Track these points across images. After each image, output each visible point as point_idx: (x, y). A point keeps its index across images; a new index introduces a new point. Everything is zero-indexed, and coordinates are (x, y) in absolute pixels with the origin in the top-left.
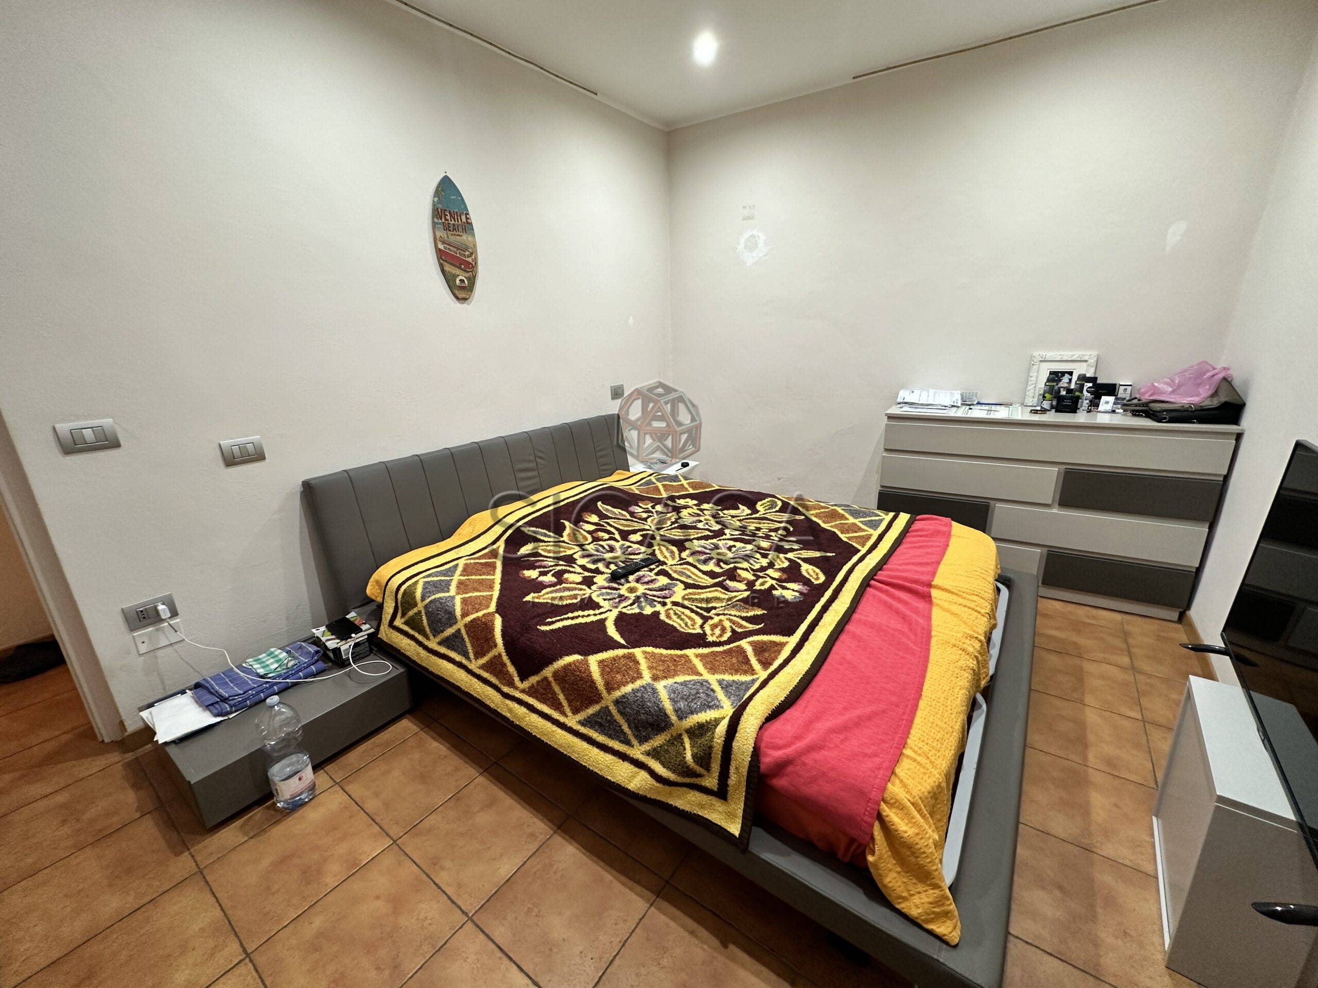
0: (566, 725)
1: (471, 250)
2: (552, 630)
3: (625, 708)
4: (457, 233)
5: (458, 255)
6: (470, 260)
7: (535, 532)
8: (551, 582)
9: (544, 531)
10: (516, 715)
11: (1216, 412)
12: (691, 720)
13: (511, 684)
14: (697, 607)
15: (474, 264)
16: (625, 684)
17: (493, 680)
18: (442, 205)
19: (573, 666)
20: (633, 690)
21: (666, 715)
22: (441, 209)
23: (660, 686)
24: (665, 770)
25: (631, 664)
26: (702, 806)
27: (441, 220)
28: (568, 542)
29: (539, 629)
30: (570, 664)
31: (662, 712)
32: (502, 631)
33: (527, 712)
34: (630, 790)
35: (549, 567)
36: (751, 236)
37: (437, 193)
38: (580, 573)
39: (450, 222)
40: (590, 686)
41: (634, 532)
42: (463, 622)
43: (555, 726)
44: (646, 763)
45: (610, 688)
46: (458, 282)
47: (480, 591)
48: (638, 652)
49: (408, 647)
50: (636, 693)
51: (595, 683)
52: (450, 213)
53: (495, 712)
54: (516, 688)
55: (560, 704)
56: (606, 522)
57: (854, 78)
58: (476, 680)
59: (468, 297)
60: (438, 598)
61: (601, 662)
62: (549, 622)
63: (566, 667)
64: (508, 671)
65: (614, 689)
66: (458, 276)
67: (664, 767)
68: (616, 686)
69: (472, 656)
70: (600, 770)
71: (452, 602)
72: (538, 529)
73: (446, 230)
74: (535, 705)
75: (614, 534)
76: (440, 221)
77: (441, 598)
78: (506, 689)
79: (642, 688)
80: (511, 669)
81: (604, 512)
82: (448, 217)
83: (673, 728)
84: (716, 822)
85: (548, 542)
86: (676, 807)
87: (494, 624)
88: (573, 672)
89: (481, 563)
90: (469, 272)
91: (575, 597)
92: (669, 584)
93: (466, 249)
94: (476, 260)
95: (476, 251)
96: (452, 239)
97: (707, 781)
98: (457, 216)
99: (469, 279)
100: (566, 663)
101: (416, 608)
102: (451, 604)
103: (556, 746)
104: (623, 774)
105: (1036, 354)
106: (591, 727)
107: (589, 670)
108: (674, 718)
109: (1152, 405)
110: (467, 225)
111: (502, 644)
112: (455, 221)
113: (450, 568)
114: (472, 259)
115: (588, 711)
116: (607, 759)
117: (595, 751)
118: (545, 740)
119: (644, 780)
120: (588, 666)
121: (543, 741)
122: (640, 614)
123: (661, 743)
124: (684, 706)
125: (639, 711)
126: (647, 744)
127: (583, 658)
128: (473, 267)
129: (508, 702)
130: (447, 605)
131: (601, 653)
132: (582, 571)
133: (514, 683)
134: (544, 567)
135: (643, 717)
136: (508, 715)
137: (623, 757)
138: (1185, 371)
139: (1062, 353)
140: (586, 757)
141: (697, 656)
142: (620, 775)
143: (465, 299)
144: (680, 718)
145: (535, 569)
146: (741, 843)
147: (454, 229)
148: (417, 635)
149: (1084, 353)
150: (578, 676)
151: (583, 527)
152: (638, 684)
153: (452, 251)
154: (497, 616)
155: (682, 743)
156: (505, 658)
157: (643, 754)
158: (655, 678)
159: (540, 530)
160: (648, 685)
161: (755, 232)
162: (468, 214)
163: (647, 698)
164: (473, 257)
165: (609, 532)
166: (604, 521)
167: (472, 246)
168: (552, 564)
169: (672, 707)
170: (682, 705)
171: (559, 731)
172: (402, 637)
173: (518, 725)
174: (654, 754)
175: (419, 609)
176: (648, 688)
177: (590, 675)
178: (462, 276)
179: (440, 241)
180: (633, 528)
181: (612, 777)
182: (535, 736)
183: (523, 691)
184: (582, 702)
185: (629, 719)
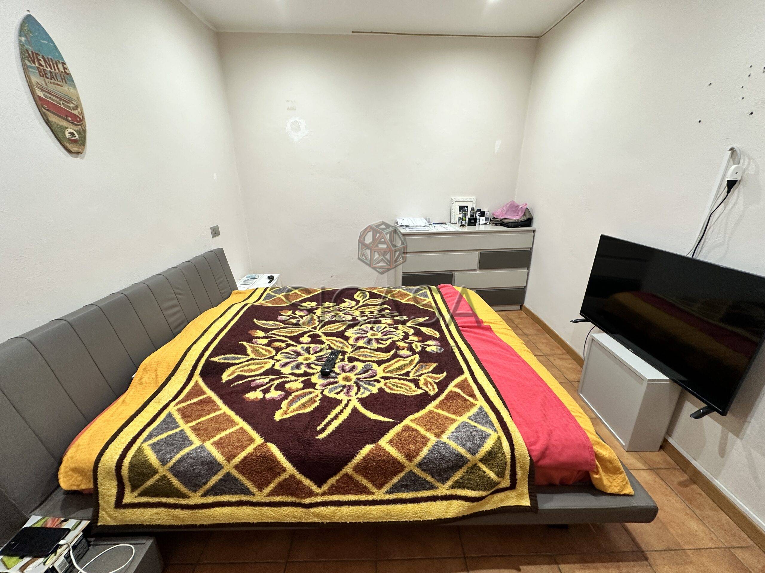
0: (377, 500)
1: (75, 103)
2: (330, 435)
3: (427, 466)
4: (56, 82)
5: (62, 106)
6: (76, 112)
7: (226, 359)
8: (281, 395)
9: (232, 355)
10: (325, 517)
11: (526, 222)
12: (482, 452)
13: (311, 494)
14: (399, 375)
15: (81, 117)
16: (421, 449)
17: (289, 499)
18: (32, 47)
19: (371, 455)
20: (429, 451)
21: (462, 456)
22: (32, 52)
23: (444, 438)
24: (476, 492)
25: (413, 433)
26: (502, 501)
27: (34, 63)
28: (258, 358)
29: (319, 440)
30: (368, 455)
31: (459, 455)
32: (284, 455)
33: (336, 508)
34: (450, 518)
35: (266, 384)
36: (295, 121)
37: (22, 31)
38: (296, 381)
39: (45, 68)
40: (393, 463)
41: (302, 335)
42: (231, 465)
43: (367, 506)
44: (454, 494)
45: (410, 457)
46: (68, 135)
47: (226, 429)
48: (407, 421)
49: (156, 517)
50: (434, 452)
51: (397, 459)
52: (43, 58)
53: (299, 524)
54: (316, 495)
55: (365, 487)
56: (271, 334)
57: (353, 32)
58: (266, 508)
59: (81, 151)
60: (186, 455)
61: (391, 442)
62: (320, 430)
63: (365, 459)
64: (304, 485)
65: (414, 457)
66: (67, 128)
67: (475, 490)
68: (415, 454)
69: (253, 489)
70: (420, 517)
71: (204, 451)
72: (226, 356)
73: (43, 76)
74: (341, 499)
75: (287, 341)
76: (34, 65)
77: (189, 454)
78: (307, 501)
79: (435, 447)
80: (307, 482)
81: (263, 326)
82: (42, 63)
83: (469, 463)
84: (513, 505)
85: (240, 363)
86: (486, 511)
87: (272, 453)
88: (373, 459)
89: (195, 403)
90: (78, 125)
91: (312, 401)
92: (365, 366)
93: (70, 101)
94: (82, 113)
95: (81, 104)
96: (51, 87)
97: (503, 484)
98: (53, 63)
99: (79, 132)
100: (364, 455)
101: (157, 475)
102: (206, 454)
103: (375, 520)
104: (440, 511)
105: (453, 198)
106: (398, 491)
107: (387, 452)
108: (469, 456)
109: (504, 221)
110: (66, 76)
111: (292, 467)
112: (51, 69)
113: (165, 419)
114: (79, 112)
115: (393, 481)
116: (423, 507)
117: (410, 506)
118: (362, 521)
119: (460, 506)
120: (384, 450)
121: (360, 522)
122: (371, 394)
123: (460, 476)
124: (471, 445)
125: (441, 463)
126: (449, 481)
127: (374, 445)
128: (81, 121)
129: (312, 510)
130: (202, 457)
131: (385, 435)
132: (296, 378)
133: (314, 492)
134: (262, 385)
135: (445, 465)
136: (316, 520)
137: (434, 499)
138: (507, 205)
139: (464, 198)
140: (406, 515)
141: (437, 407)
142: (438, 512)
143: (78, 153)
144: (474, 454)
145: (255, 391)
146: (534, 508)
147: (52, 78)
148: (164, 500)
149: (471, 197)
150: (380, 460)
151: (258, 343)
152: (430, 445)
153: (55, 101)
154: (269, 444)
155: (480, 469)
156: (299, 476)
157: (448, 489)
158: (438, 436)
159: (228, 356)
160: (437, 442)
161: (297, 119)
162: (65, 64)
163: (443, 452)
164: (79, 110)
165: (283, 341)
166: (269, 333)
167: (76, 98)
168: (267, 380)
169: (465, 450)
170: (470, 445)
171: (373, 508)
172: (141, 510)
173: (330, 523)
174: (459, 485)
175: (162, 474)
176: (439, 444)
177: (389, 455)
178: (70, 130)
179: (38, 88)
180: (298, 333)
181: (432, 517)
182: (351, 523)
183: (324, 494)
184: (385, 478)
185: (432, 471)
